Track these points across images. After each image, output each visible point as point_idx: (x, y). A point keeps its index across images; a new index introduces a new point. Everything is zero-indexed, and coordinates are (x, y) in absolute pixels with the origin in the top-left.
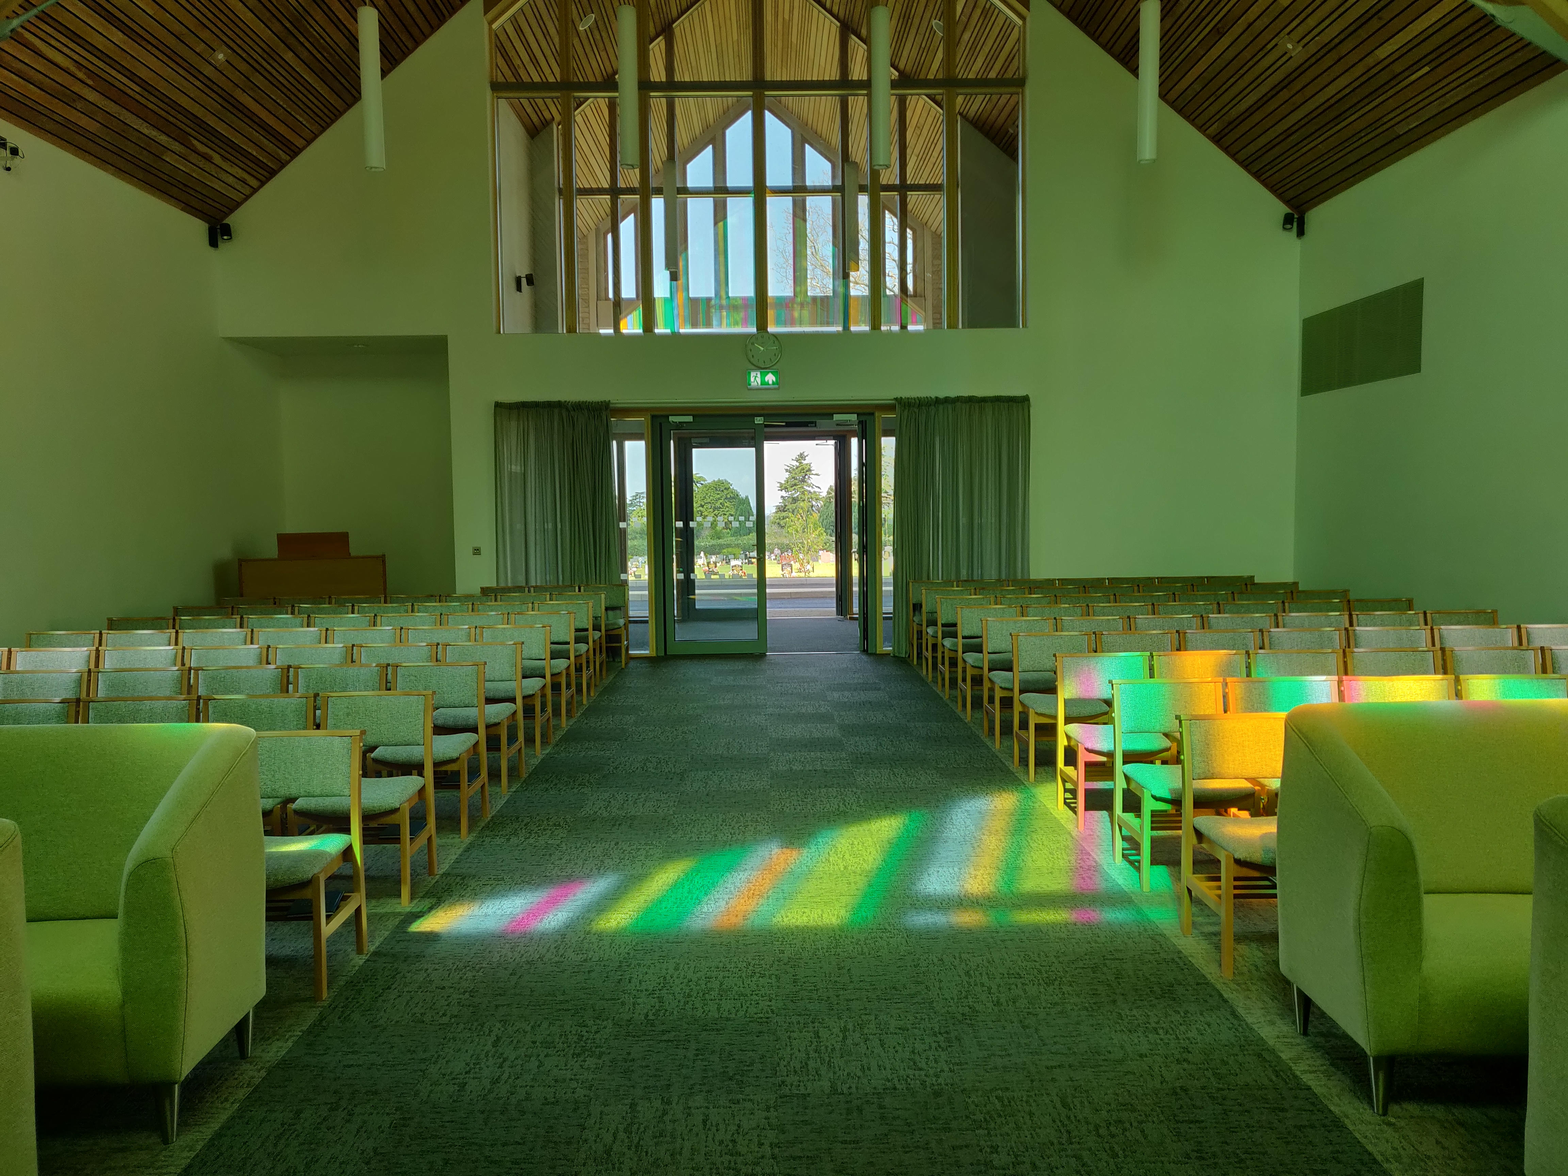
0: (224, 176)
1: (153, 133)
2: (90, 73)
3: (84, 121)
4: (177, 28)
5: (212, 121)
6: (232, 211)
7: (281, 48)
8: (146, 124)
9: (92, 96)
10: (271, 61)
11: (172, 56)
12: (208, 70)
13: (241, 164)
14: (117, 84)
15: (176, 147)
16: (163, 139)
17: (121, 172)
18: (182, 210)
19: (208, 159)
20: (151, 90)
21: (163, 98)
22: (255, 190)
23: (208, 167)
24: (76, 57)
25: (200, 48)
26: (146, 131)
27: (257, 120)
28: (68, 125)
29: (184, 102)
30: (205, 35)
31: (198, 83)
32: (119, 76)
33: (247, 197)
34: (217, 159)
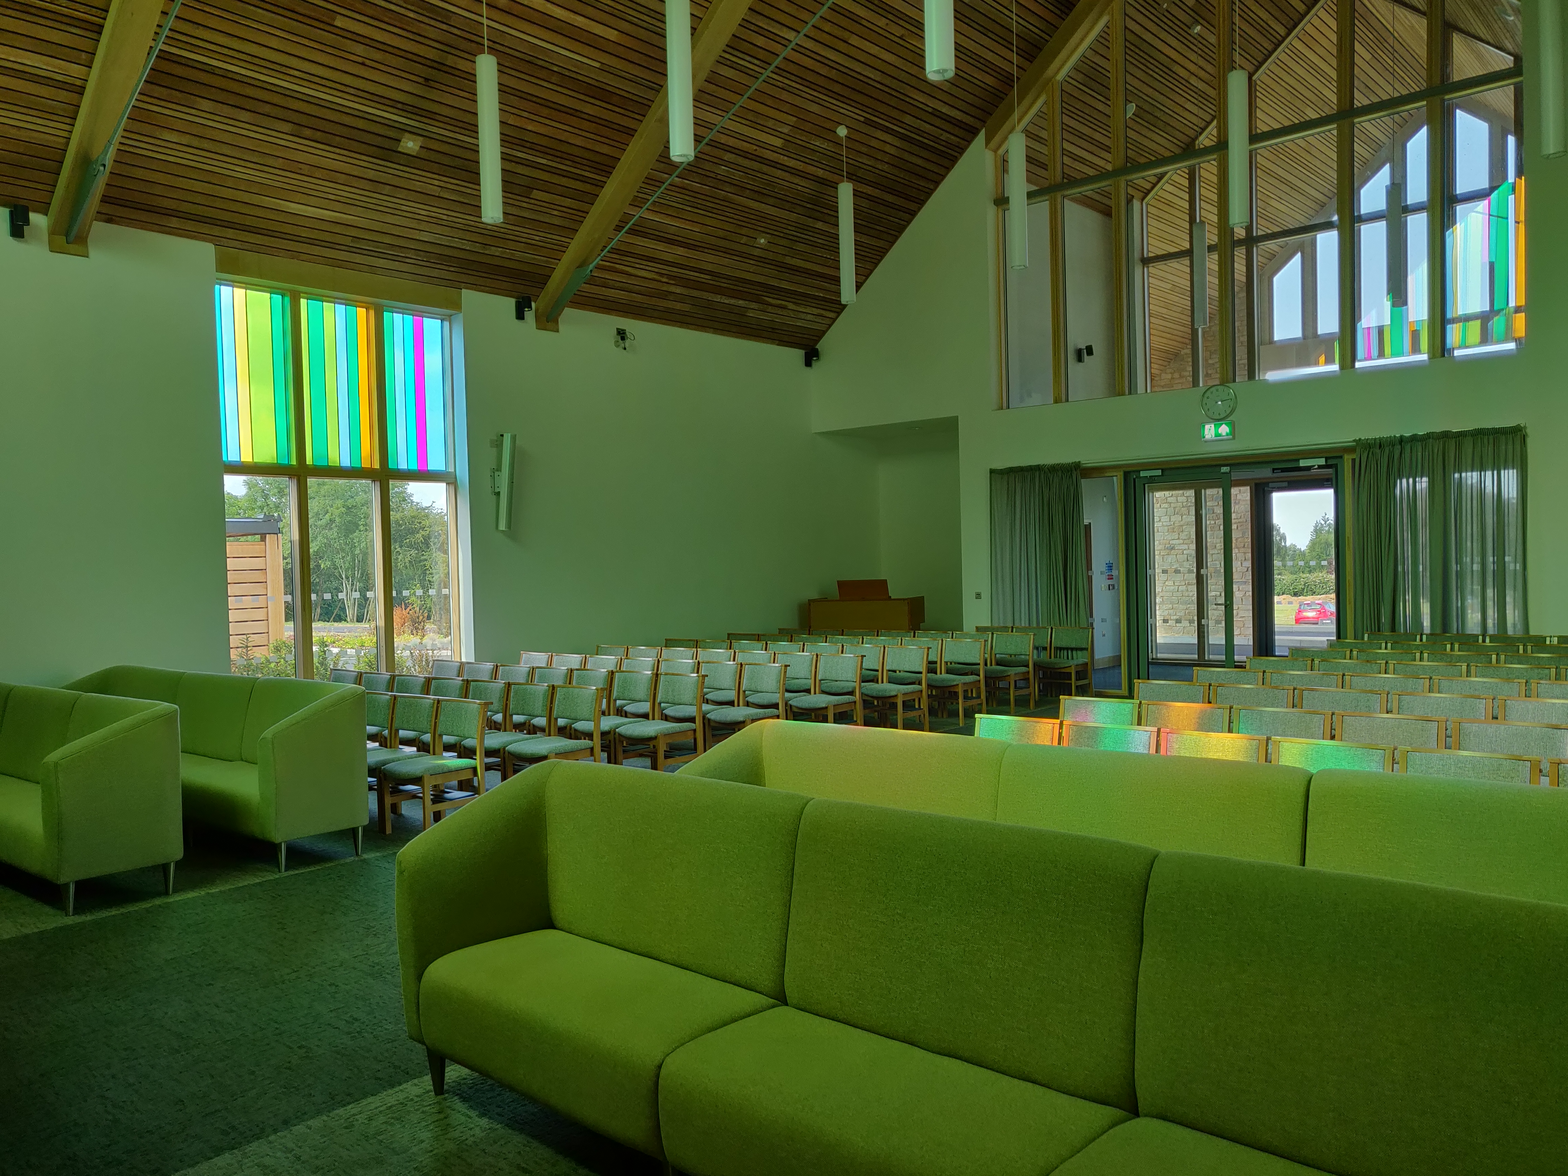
0: (803, 316)
1: (733, 301)
2: (669, 277)
3: (678, 306)
4: (721, 233)
5: (775, 283)
6: (820, 337)
7: (810, 222)
8: (724, 297)
9: (678, 290)
10: (806, 232)
11: (727, 251)
12: (756, 252)
13: (814, 305)
14: (692, 278)
15: (754, 305)
16: (741, 302)
17: (717, 330)
18: (778, 345)
19: (784, 308)
20: (718, 275)
21: (728, 277)
22: (834, 320)
23: (785, 312)
24: (656, 270)
25: (744, 240)
26: (726, 301)
27: (814, 273)
28: (668, 311)
29: (748, 276)
30: (744, 231)
31: (752, 262)
32: (692, 273)
33: (830, 326)
34: (791, 306)
